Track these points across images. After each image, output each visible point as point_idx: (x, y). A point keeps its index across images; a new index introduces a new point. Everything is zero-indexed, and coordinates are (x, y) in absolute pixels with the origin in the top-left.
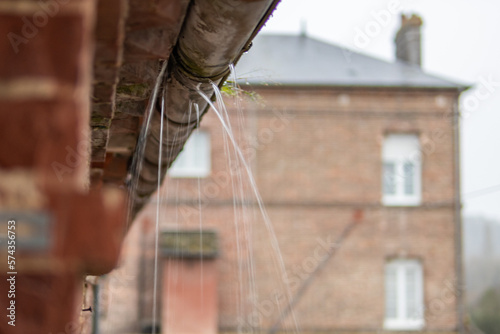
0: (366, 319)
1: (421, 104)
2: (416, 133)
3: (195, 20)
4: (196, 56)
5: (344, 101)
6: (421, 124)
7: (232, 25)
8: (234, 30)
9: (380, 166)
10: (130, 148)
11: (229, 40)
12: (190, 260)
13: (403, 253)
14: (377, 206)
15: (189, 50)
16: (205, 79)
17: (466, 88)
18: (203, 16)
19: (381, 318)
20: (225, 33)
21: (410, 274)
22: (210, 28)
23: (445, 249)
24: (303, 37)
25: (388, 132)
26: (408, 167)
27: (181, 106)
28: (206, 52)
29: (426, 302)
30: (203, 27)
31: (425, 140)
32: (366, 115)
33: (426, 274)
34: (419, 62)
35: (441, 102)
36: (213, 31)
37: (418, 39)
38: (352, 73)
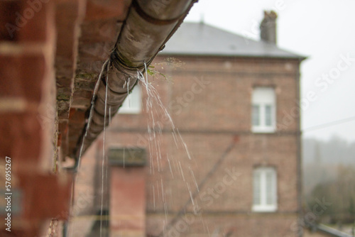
0: (240, 205)
1: (276, 68)
2: (273, 86)
3: (127, 33)
4: (128, 55)
5: (228, 66)
6: (276, 81)
7: (151, 38)
8: (152, 41)
9: (251, 108)
10: (86, 106)
11: (149, 46)
12: (129, 167)
13: (265, 163)
14: (249, 133)
15: (124, 51)
16: (134, 69)
17: (303, 58)
18: (132, 32)
19: (250, 204)
20: (146, 42)
21: (268, 176)
22: (137, 39)
23: (290, 161)
24: (201, 24)
25: (256, 86)
26: (268, 108)
27: (119, 83)
28: (135, 53)
29: (279, 194)
30: (132, 38)
31: (279, 90)
32: (242, 75)
33: (279, 177)
34: (274, 41)
35: (288, 67)
36: (138, 41)
37: (274, 27)
38: (233, 47)
